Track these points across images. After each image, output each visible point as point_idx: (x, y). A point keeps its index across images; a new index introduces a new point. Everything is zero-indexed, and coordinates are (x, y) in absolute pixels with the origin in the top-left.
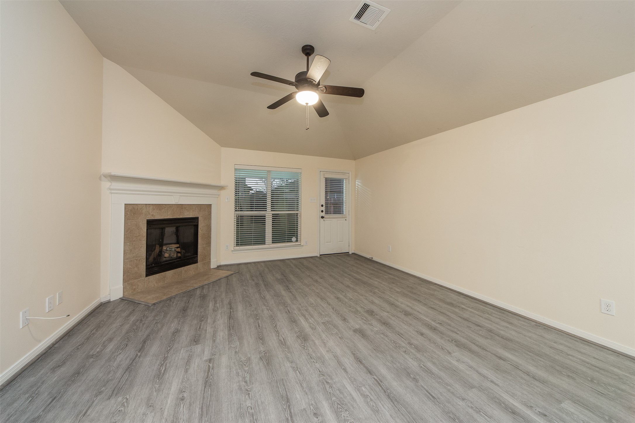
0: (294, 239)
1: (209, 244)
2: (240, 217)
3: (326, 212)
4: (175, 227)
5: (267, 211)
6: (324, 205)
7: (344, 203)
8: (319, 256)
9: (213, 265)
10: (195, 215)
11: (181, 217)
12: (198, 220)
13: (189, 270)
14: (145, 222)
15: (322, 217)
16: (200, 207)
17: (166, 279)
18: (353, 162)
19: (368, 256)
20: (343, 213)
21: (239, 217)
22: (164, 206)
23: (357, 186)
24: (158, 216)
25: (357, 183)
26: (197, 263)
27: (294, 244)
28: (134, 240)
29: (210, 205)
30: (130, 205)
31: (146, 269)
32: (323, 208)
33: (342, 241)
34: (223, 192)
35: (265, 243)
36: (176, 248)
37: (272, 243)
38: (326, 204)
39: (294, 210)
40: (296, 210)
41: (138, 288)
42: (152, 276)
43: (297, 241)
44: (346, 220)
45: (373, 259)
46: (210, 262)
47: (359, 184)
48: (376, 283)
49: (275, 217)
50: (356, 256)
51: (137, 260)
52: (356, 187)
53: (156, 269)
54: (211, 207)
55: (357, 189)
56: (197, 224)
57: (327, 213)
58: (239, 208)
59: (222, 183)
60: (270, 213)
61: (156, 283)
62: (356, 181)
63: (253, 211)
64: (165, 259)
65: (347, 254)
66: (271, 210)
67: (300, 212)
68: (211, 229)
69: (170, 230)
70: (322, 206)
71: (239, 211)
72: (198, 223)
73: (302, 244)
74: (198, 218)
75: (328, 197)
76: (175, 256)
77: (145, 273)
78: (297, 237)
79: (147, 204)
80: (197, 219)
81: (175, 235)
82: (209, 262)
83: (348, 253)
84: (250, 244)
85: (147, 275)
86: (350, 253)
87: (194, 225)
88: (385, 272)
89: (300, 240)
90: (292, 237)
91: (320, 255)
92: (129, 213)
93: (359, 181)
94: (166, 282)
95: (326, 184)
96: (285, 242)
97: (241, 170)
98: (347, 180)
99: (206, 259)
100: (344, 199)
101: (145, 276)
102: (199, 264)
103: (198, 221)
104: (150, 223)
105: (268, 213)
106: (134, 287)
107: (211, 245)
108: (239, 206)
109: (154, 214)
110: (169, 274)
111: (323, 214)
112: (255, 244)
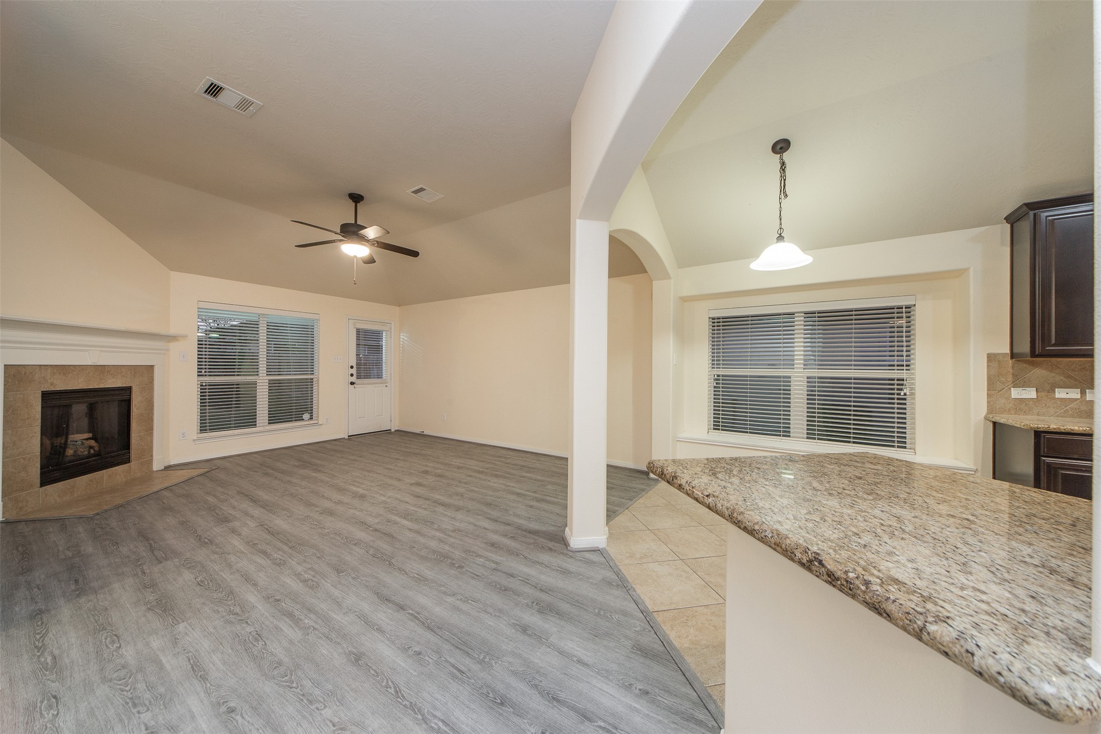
0: (306, 416)
1: (150, 430)
2: (209, 385)
3: (357, 376)
4: (86, 404)
5: (260, 375)
6: (355, 366)
7: (383, 364)
8: (347, 437)
9: (157, 466)
10: (125, 383)
11: (102, 386)
12: (131, 391)
13: (116, 474)
14: (39, 396)
15: (352, 383)
16: (135, 370)
17: (76, 490)
18: (397, 308)
19: (417, 431)
20: (382, 378)
21: (206, 386)
22: (72, 368)
23: (402, 341)
24: (61, 385)
25: (402, 337)
26: (129, 462)
27: (307, 423)
28: (19, 425)
29: (151, 367)
30: (13, 366)
31: (41, 473)
32: (354, 371)
33: (382, 415)
34: (173, 345)
35: (256, 425)
36: (84, 439)
37: (269, 423)
38: (358, 364)
39: (307, 374)
40: (311, 374)
41: (26, 506)
42: (52, 485)
43: (311, 418)
44: (386, 386)
45: (424, 433)
46: (152, 460)
47: (405, 338)
48: (430, 452)
49: (274, 387)
50: (402, 434)
51: (24, 459)
52: (401, 343)
53: (57, 474)
54: (153, 370)
55: (402, 345)
56: (128, 399)
57: (359, 377)
58: (205, 372)
59: (172, 331)
60: (265, 378)
61: (59, 496)
62: (401, 334)
63: (234, 375)
64: (67, 459)
65: (388, 431)
66: (267, 375)
67: (316, 377)
68: (153, 406)
69: (79, 409)
70: (352, 367)
71: (205, 375)
72: (130, 396)
73: (320, 423)
74: (131, 389)
75: (361, 356)
76: (86, 453)
77: (38, 481)
78: (312, 413)
79: (41, 365)
80: (129, 389)
81: (86, 417)
82: (150, 462)
83: (390, 430)
84: (229, 428)
85: (43, 484)
86: (393, 430)
87: (125, 400)
88: (439, 443)
89: (318, 417)
90: (303, 414)
91: (349, 436)
92: (10, 381)
93: (405, 335)
94: (76, 495)
95: (357, 337)
96: (292, 421)
97: (210, 311)
98: (389, 332)
99: (144, 455)
100: (384, 358)
101: (39, 485)
102: (134, 464)
103: (130, 393)
104: (47, 396)
105: (261, 378)
106: (20, 505)
107: (153, 432)
108: (205, 369)
109: (55, 382)
110: (82, 481)
111: (354, 379)
112: (237, 427)
